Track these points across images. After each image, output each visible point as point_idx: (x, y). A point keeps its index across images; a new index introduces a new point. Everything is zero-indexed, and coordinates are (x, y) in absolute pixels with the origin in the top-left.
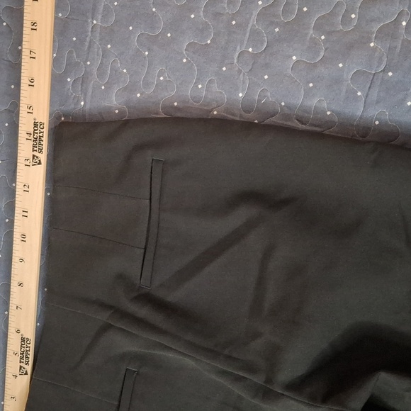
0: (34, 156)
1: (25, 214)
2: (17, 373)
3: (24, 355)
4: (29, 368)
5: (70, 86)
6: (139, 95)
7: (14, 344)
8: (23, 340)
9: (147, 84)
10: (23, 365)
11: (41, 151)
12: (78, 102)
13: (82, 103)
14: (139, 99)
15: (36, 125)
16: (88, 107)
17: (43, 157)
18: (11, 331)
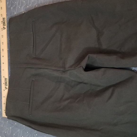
0: (3, 27)
1: (3, 43)
2: (5, 89)
3: (6, 83)
4: (7, 87)
5: (12, 10)
6: (28, 7)
7: (3, 81)
8: (5, 79)
9: (30, 3)
10: (6, 86)
11: (5, 25)
12: (14, 13)
13: (15, 13)
14: (28, 8)
15: (3, 19)
16: (17, 13)
17: (6, 27)
18: (2, 77)
